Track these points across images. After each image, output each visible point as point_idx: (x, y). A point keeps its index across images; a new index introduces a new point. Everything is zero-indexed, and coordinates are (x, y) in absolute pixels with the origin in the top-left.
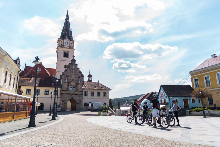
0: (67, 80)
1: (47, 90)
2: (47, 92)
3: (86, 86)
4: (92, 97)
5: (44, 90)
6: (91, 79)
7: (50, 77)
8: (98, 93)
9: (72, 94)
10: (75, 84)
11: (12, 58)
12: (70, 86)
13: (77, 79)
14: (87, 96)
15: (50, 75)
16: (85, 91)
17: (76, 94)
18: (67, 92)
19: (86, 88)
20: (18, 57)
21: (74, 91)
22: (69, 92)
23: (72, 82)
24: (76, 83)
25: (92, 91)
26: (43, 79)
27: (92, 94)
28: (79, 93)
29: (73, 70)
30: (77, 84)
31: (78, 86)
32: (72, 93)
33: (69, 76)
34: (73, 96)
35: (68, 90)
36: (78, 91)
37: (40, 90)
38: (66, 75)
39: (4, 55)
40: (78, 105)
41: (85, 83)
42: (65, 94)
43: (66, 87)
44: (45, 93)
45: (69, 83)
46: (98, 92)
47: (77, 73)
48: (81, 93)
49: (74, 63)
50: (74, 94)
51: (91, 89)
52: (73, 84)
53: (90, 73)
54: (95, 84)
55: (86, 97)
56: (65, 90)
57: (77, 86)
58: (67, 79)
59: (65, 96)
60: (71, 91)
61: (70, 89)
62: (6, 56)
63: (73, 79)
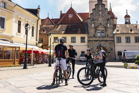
0: (93, 25)
1: (73, 37)
2: (73, 39)
3: (118, 30)
4: (128, 44)
5: (71, 38)
6: (129, 20)
7: (82, 23)
8: (137, 39)
9: (101, 41)
10: (103, 29)
11: (23, 8)
12: (98, 32)
13: (106, 22)
14: (121, 42)
15: (82, 20)
16: (117, 36)
17: (106, 41)
18: (94, 39)
19: (119, 33)
20: (39, 6)
21: (103, 37)
22: (97, 39)
23: (99, 26)
24: (104, 27)
25: (128, 36)
26: (70, 26)
27: (128, 40)
28: (109, 39)
29: (100, 12)
30: (106, 28)
31: (108, 31)
32: (100, 39)
33: (96, 20)
34: (102, 43)
35: (96, 36)
36: (107, 37)
37: (67, 38)
38: (92, 19)
39: (13, 6)
40: (109, 54)
41: (118, 26)
42: (92, 41)
43: (93, 33)
44: (72, 41)
45: (96, 28)
46: (135, 37)
47: (105, 15)
48: (112, 39)
49: (100, 3)
50: (103, 41)
51: (125, 33)
52: (101, 28)
53: (127, 13)
54: (132, 27)
55: (119, 44)
56: (92, 36)
57: (106, 31)
58: (94, 23)
59: (93, 44)
60: (99, 37)
61: (99, 35)
62: (15, 7)
63: (101, 23)
